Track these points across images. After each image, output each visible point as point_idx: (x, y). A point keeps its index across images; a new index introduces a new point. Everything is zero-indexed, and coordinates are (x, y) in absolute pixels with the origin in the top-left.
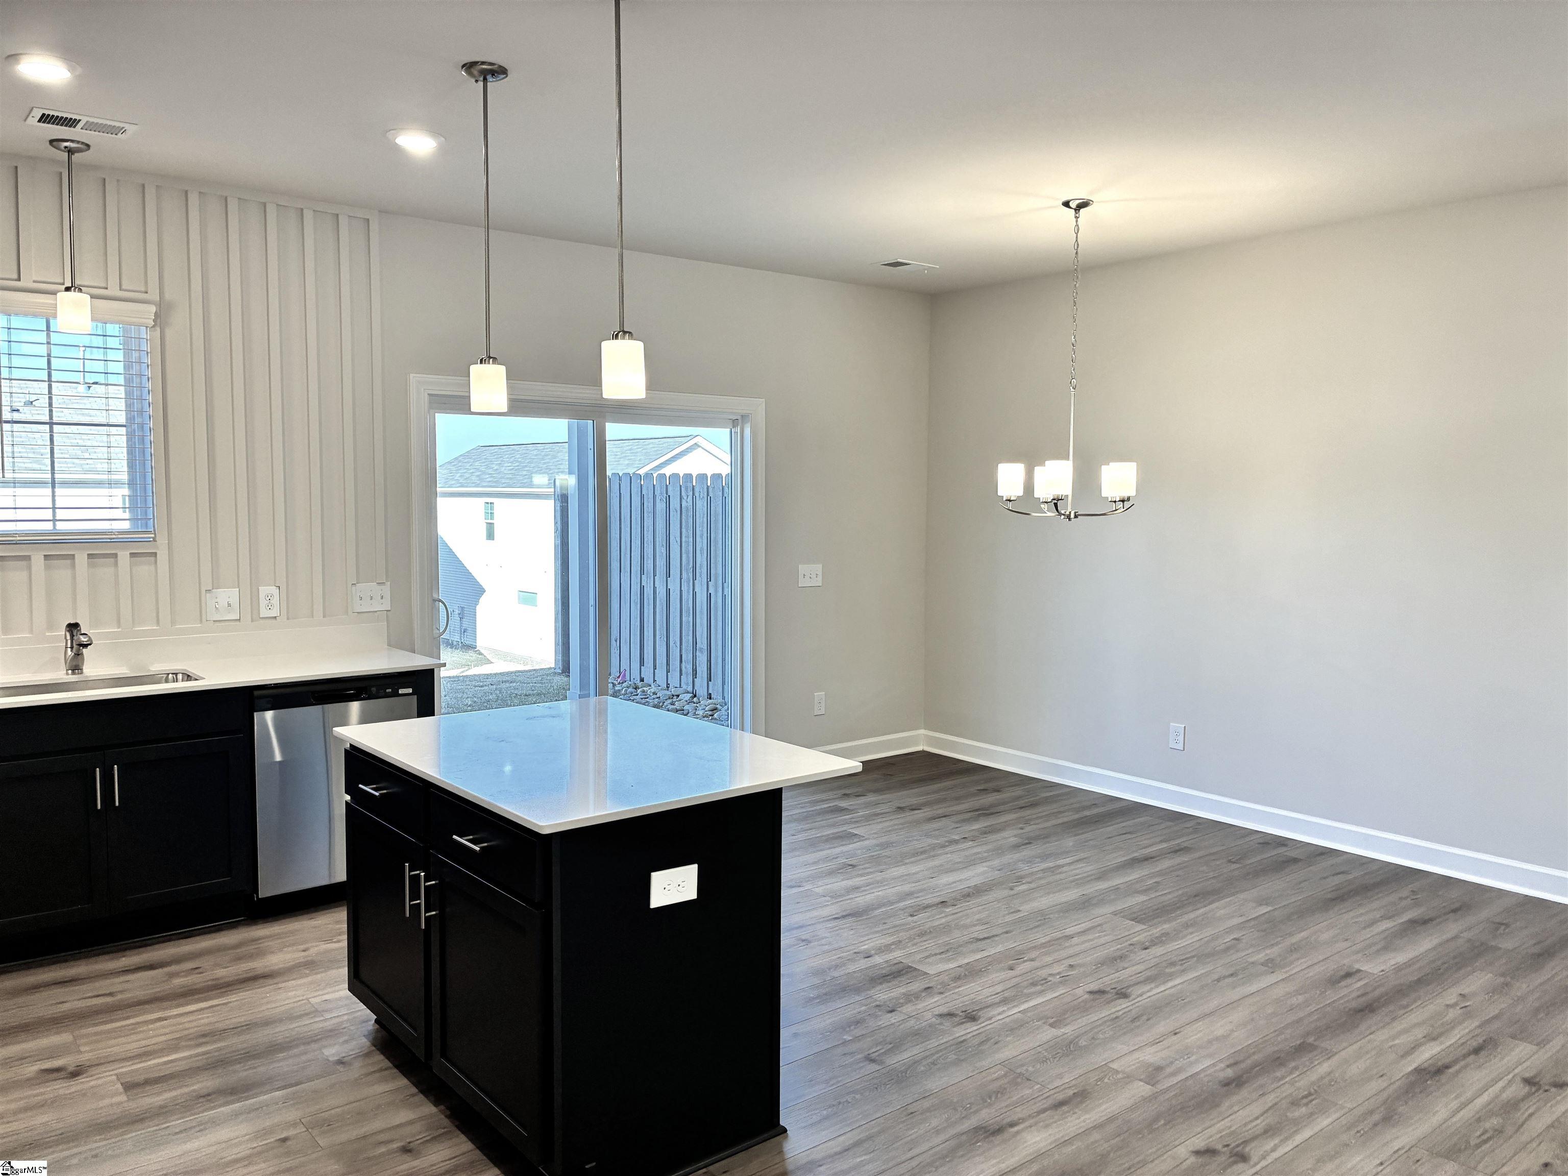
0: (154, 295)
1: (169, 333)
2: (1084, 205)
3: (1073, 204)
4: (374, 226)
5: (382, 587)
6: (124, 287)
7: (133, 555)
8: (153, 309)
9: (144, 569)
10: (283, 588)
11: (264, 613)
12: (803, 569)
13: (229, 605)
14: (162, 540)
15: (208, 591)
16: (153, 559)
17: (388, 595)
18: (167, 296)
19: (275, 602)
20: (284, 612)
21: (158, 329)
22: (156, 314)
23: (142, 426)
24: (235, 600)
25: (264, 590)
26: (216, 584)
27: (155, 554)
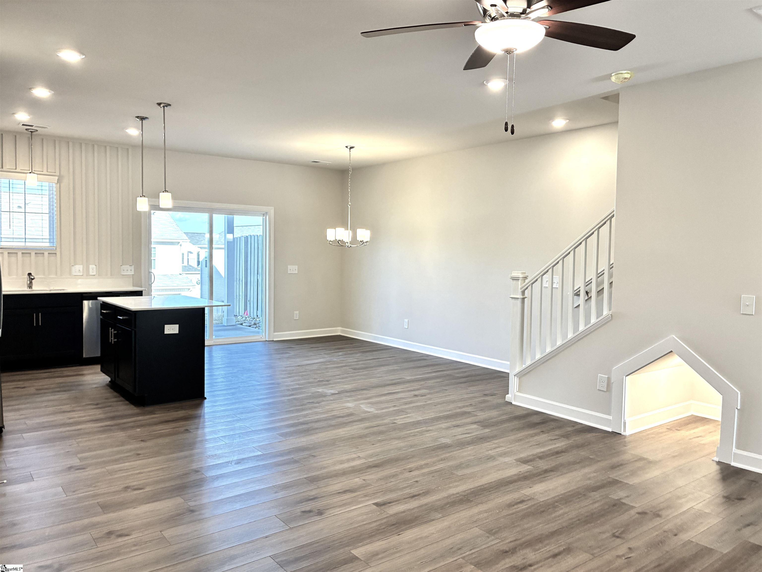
0: (58, 174)
1: (62, 185)
2: (351, 148)
3: (349, 147)
4: (130, 150)
5: (131, 267)
6: (49, 171)
7: (49, 253)
8: (57, 178)
9: (52, 258)
10: (97, 266)
11: (91, 273)
12: (290, 267)
13: (79, 270)
14: (58, 249)
15: (72, 266)
16: (55, 255)
17: (133, 270)
18: (62, 173)
19: (95, 269)
20: (98, 273)
21: (58, 184)
22: (58, 179)
23: (53, 213)
24: (81, 270)
25: (91, 266)
26: (75, 264)
27: (56, 254)
